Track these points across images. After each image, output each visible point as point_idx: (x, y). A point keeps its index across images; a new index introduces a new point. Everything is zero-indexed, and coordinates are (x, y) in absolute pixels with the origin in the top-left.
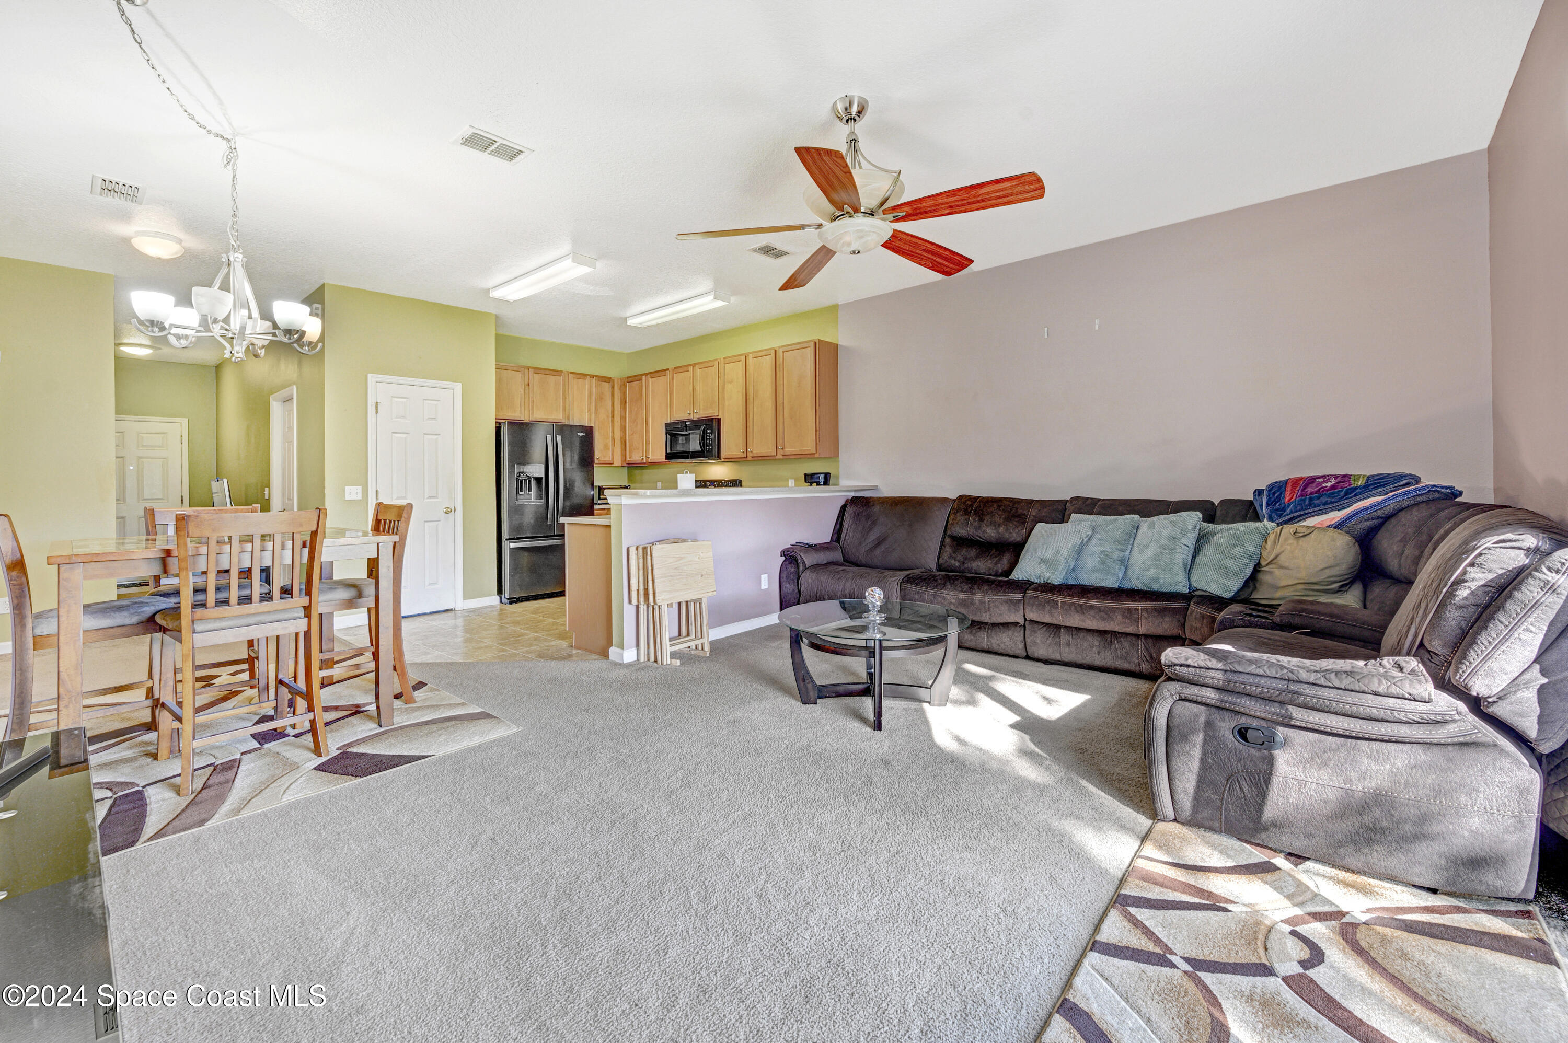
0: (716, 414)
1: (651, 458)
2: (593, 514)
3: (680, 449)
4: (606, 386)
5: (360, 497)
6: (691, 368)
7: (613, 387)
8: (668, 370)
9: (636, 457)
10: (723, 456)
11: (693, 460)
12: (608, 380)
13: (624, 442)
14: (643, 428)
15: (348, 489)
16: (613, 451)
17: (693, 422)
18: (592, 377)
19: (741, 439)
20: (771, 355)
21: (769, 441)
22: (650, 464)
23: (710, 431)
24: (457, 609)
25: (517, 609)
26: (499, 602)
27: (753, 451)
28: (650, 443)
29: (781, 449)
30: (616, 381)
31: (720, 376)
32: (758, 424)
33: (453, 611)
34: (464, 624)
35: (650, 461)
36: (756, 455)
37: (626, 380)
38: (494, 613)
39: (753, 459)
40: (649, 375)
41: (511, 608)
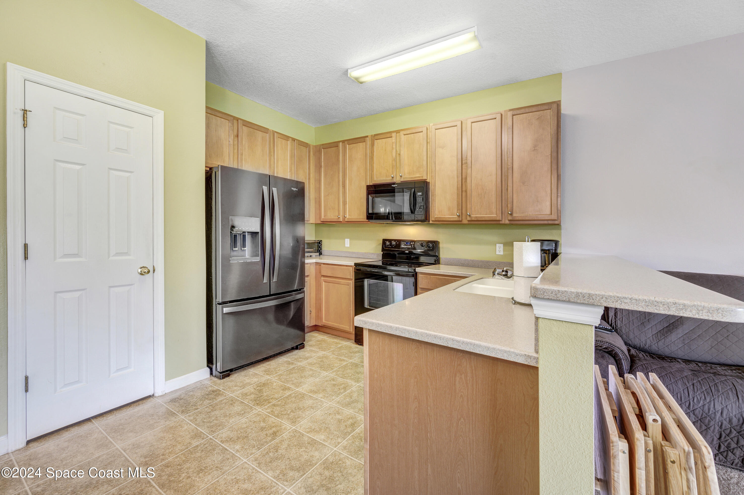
0: (425, 178)
1: (348, 217)
4: (304, 151)
6: (394, 134)
7: (309, 152)
8: (367, 137)
9: (331, 217)
10: (432, 219)
12: (306, 145)
13: (319, 202)
14: (339, 189)
16: (309, 209)
18: (294, 140)
19: (455, 203)
20: (495, 118)
21: (493, 207)
22: (346, 222)
23: (421, 194)
24: (156, 395)
25: (230, 384)
26: (209, 377)
27: (471, 214)
28: (346, 204)
29: (509, 215)
30: (311, 147)
31: (428, 141)
32: (478, 188)
33: (152, 399)
34: (180, 413)
35: (346, 220)
36: (476, 219)
37: (321, 147)
38: (202, 394)
39: (470, 222)
40: (346, 142)
41: (223, 383)
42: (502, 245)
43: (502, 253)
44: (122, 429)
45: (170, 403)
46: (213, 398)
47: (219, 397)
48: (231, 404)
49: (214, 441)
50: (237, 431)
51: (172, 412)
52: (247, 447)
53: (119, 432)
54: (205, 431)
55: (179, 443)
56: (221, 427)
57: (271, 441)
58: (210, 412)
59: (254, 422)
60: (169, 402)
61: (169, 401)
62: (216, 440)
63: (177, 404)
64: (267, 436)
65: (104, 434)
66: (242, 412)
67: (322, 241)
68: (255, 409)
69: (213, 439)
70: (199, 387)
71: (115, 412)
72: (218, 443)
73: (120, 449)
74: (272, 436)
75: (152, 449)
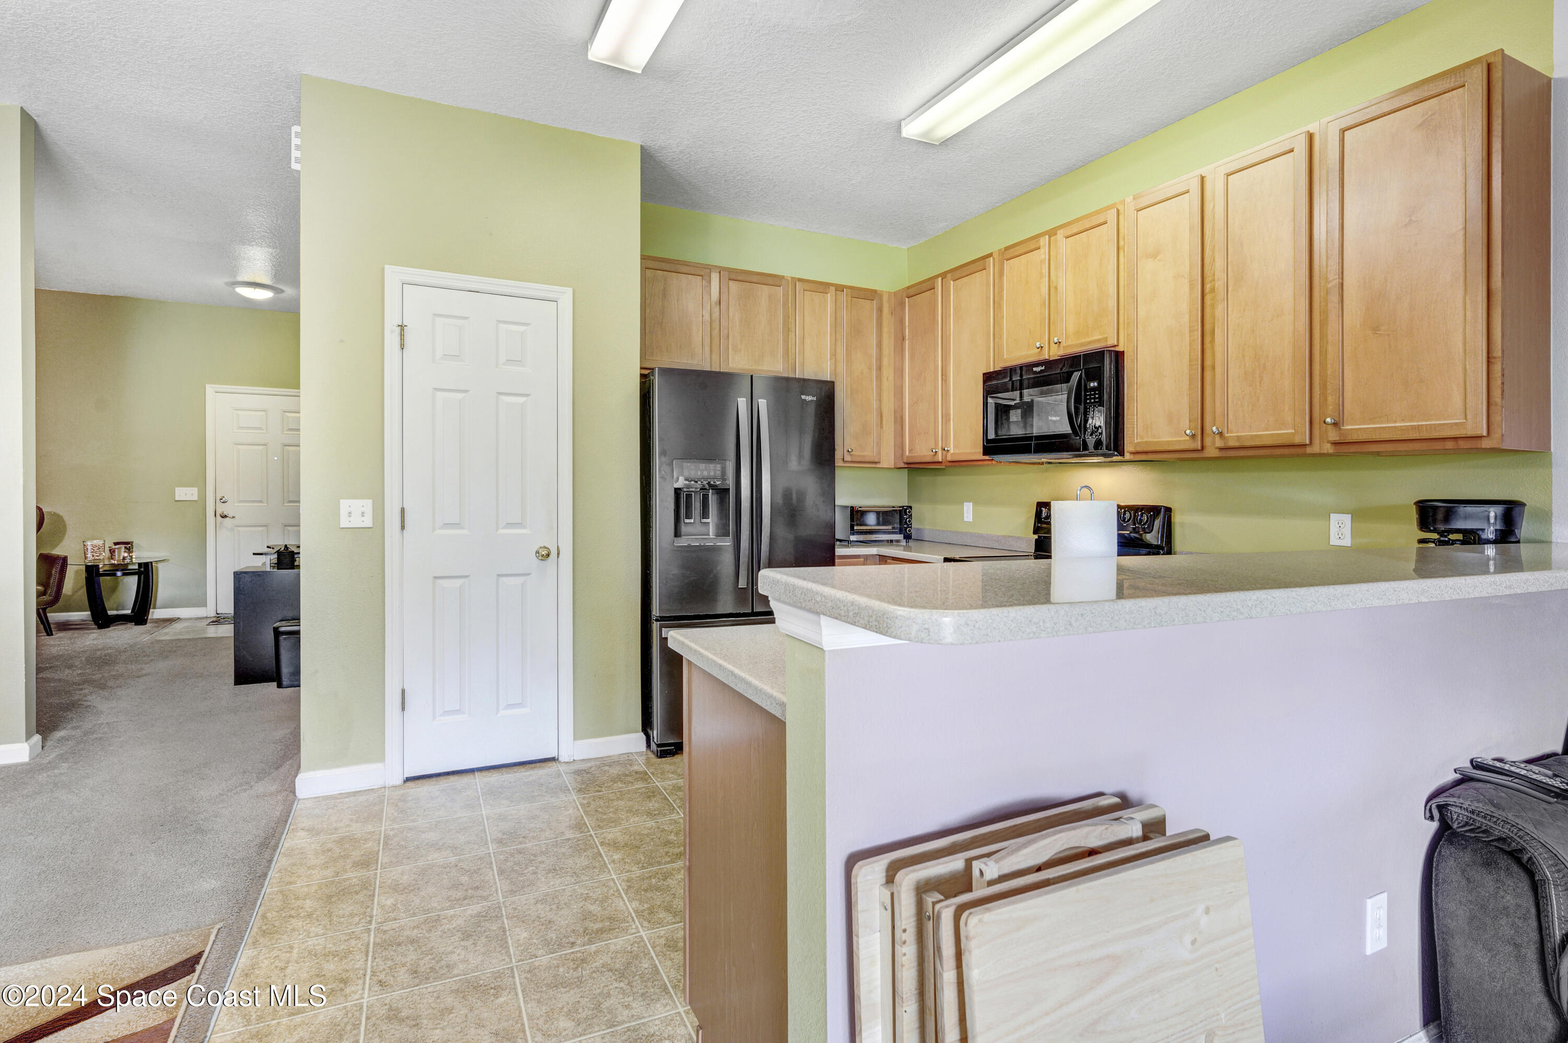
0: (1112, 341)
1: (952, 451)
2: (833, 564)
3: (1016, 430)
4: (868, 307)
5: (368, 522)
6: (1044, 241)
7: (880, 310)
8: (990, 255)
9: (922, 452)
10: (1128, 447)
11: (1044, 458)
12: (871, 295)
13: (899, 420)
14: (936, 388)
15: (345, 504)
16: (879, 437)
17: (1048, 364)
18: (840, 288)
19: (1185, 401)
20: (1292, 151)
21: (1287, 408)
22: (950, 464)
23: (1096, 384)
24: (561, 759)
25: (667, 767)
26: (645, 750)
27: (1225, 431)
28: (949, 420)
29: (1329, 427)
30: (885, 298)
31: (1121, 243)
32: (1244, 356)
33: (554, 763)
34: (575, 791)
35: (949, 458)
36: (1237, 444)
37: (905, 295)
38: (620, 773)
39: (1224, 454)
40: (949, 276)
41: (659, 764)
42: (1347, 519)
43: (1347, 542)
44: (500, 793)
45: (572, 775)
46: (630, 782)
47: (639, 782)
48: (649, 797)
49: (594, 839)
50: (630, 836)
51: (567, 787)
52: (629, 861)
53: (494, 795)
54: (590, 824)
55: (550, 829)
56: (613, 824)
57: (668, 863)
58: (612, 800)
59: (664, 830)
60: (570, 773)
61: (573, 771)
62: (596, 840)
63: (579, 779)
64: (666, 855)
65: (478, 794)
66: (656, 812)
67: (911, 507)
68: (678, 812)
69: (593, 837)
70: (621, 762)
71: (504, 769)
72: (596, 843)
73: (485, 816)
74: (674, 857)
75: (517, 826)
